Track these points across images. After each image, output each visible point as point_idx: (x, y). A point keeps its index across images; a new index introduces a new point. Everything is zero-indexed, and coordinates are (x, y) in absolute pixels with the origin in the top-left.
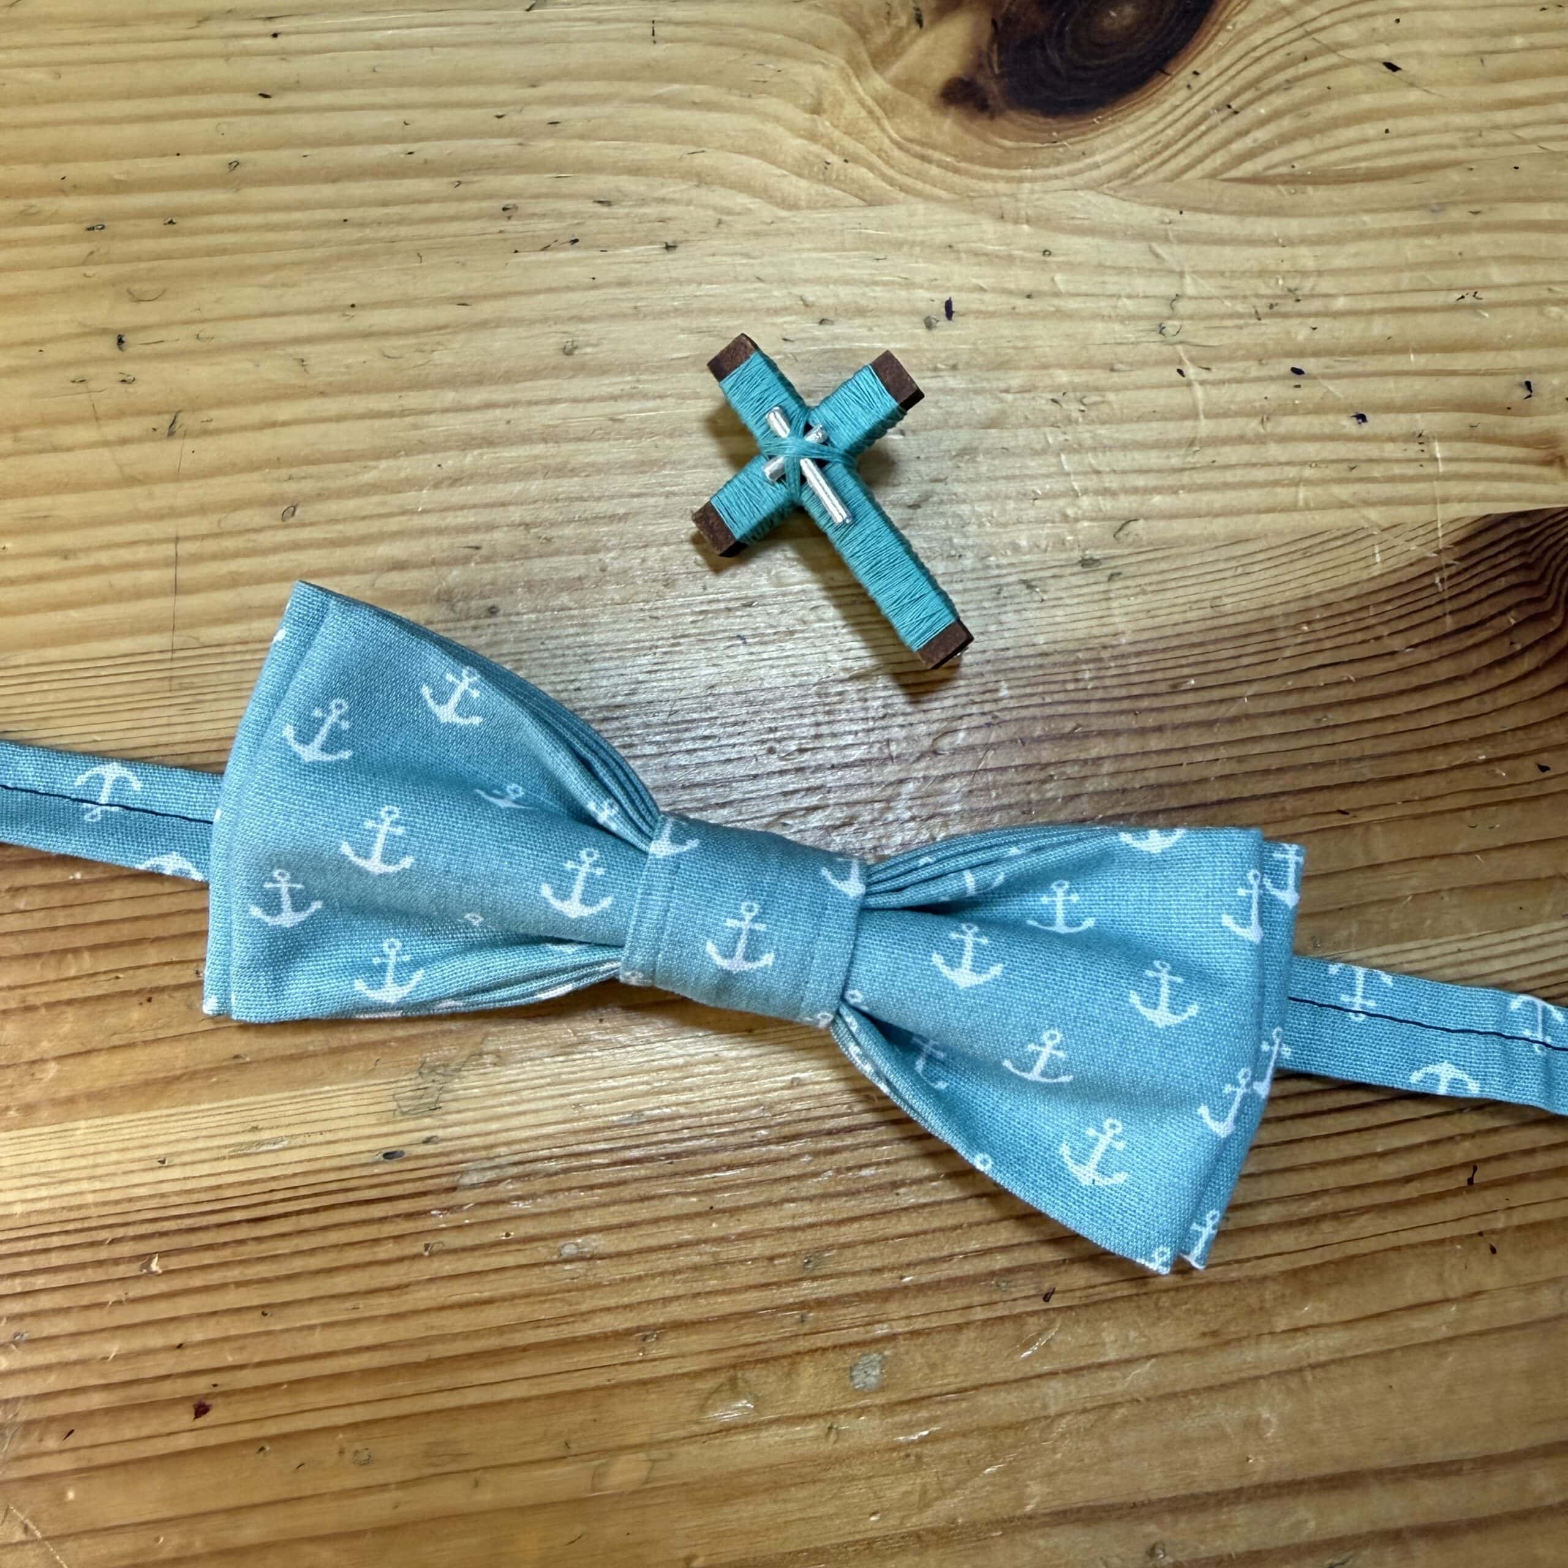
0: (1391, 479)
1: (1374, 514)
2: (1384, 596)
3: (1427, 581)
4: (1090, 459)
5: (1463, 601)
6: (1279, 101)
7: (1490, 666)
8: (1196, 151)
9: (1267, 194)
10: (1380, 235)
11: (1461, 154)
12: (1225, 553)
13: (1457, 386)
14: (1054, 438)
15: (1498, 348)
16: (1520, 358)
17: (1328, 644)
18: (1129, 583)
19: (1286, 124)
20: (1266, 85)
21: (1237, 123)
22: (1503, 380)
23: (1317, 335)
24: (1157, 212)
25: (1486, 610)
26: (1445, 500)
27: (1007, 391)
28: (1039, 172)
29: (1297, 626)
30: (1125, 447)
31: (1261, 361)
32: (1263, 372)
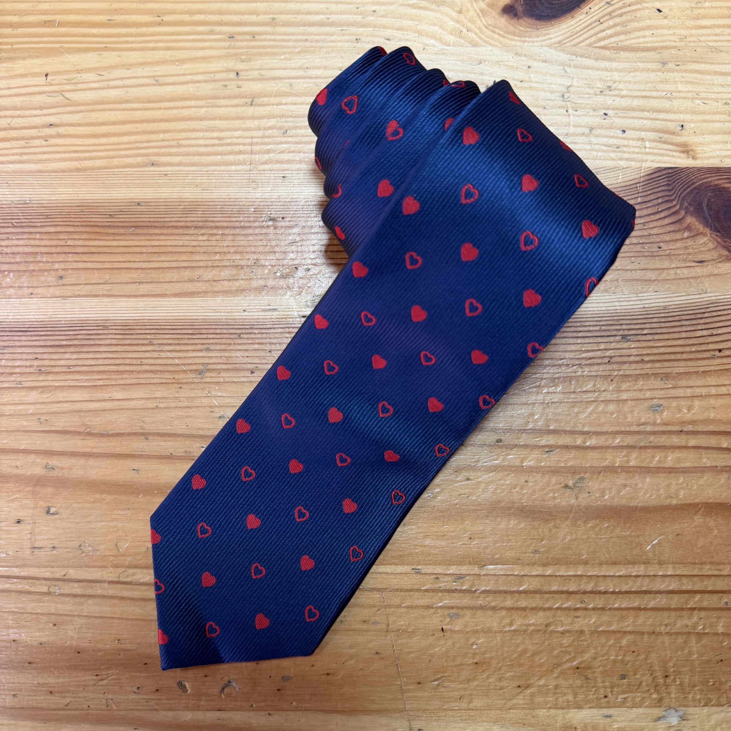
0: (630, 153)
1: (623, 163)
3: (635, 186)
5: (645, 194)
6: (618, 20)
7: (650, 215)
8: (585, 36)
9: (607, 53)
10: (643, 70)
11: (677, 44)
13: (658, 124)
15: (675, 113)
16: (682, 117)
19: (618, 29)
20: (614, 14)
21: (601, 27)
22: (674, 124)
23: (615, 103)
24: (568, 56)
25: (652, 197)
26: (646, 161)
28: (531, 39)
31: (594, 110)
32: (595, 113)
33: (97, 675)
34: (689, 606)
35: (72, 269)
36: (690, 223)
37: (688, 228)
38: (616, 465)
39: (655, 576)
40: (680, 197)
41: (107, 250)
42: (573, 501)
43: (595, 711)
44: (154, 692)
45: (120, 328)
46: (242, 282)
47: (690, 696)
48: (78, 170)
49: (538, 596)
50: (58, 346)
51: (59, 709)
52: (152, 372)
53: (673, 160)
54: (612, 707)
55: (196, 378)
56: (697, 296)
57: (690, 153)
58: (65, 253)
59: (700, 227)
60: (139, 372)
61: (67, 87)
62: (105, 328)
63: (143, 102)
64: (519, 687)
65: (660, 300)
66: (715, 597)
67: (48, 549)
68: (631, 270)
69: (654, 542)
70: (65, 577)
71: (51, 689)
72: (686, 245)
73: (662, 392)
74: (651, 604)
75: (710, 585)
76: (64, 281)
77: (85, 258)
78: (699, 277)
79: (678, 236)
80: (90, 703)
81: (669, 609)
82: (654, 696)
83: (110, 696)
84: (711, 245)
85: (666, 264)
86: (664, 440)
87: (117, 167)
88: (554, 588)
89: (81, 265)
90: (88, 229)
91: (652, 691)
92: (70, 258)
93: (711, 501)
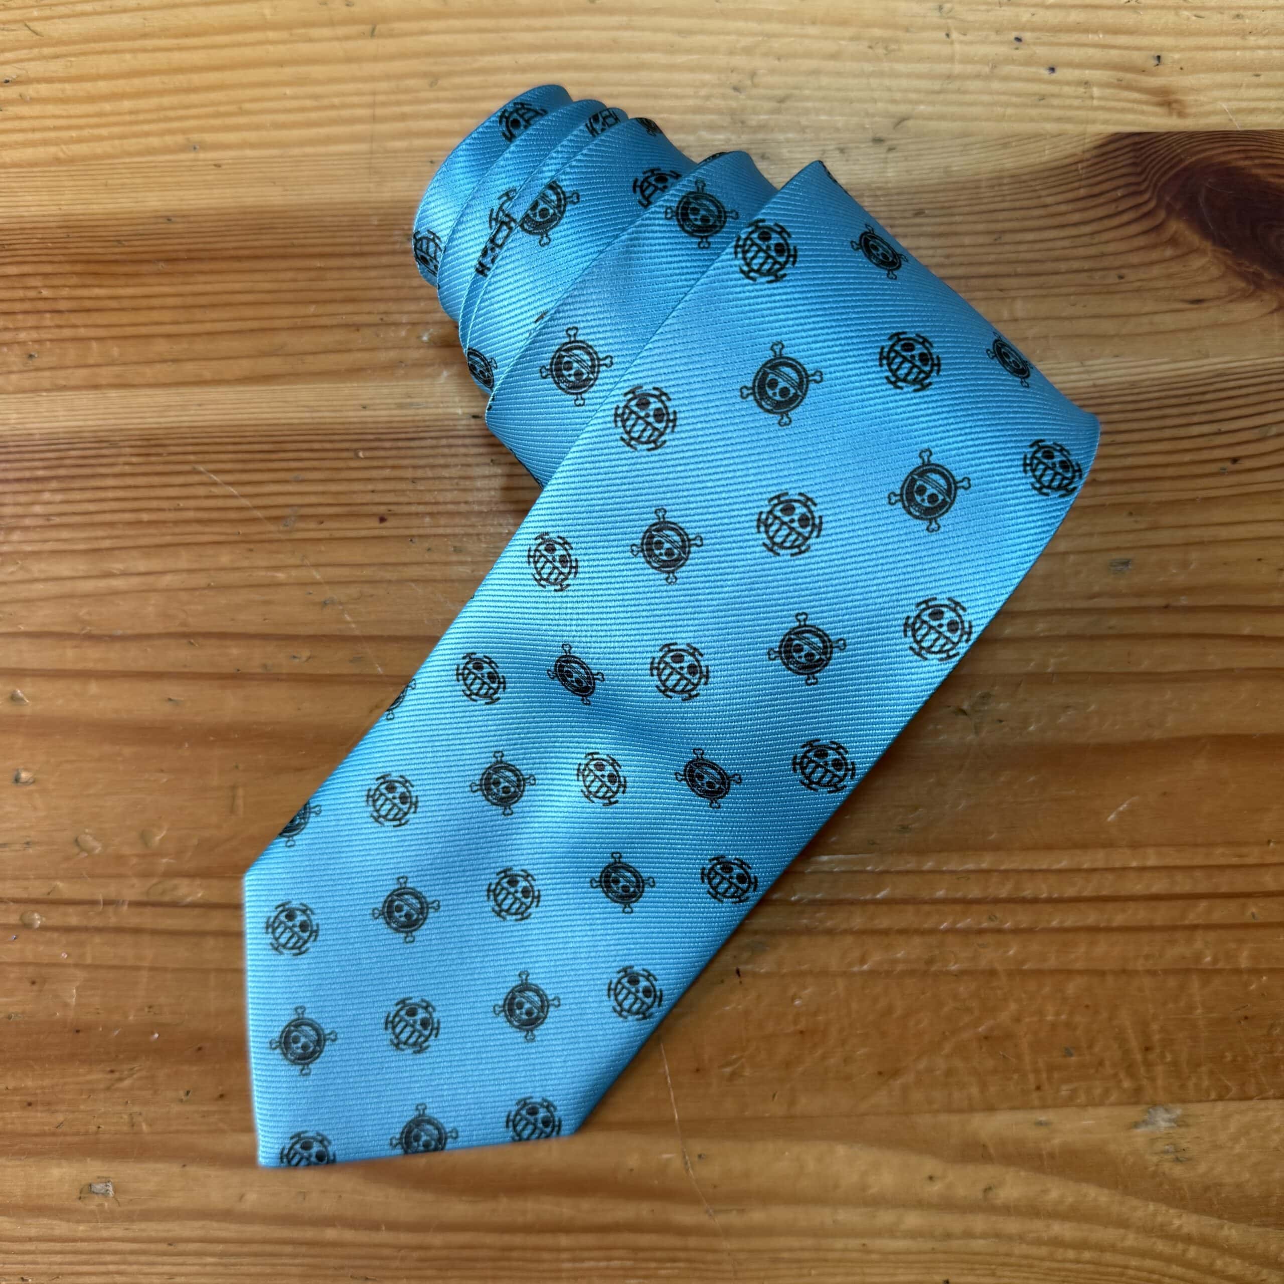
0: (1064, 107)
1: (1050, 127)
2: (1046, 174)
3: (1074, 167)
4: (887, 82)
5: (1094, 180)
7: (1101, 219)
12: (958, 141)
13: (1115, 55)
14: (868, 67)
15: (1146, 34)
16: (1158, 41)
17: (1008, 198)
18: (900, 154)
22: (1144, 54)
23: (1035, 19)
25: (1106, 186)
26: (1094, 122)
27: (843, 39)
29: (992, 186)
30: (909, 76)
31: (998, 32)
32: (998, 38)
33: (112, 1072)
34: (1187, 922)
35: (51, 340)
36: (1176, 232)
37: (1173, 241)
38: (1050, 670)
39: (1125, 869)
40: (1155, 185)
41: (114, 304)
42: (971, 737)
43: (1020, 1116)
44: (217, 1100)
45: (139, 443)
46: (359, 355)
47: (1191, 1084)
48: (58, 161)
49: (910, 908)
50: (29, 480)
51: (43, 1134)
52: (199, 521)
53: (1143, 118)
54: (1049, 1107)
55: (279, 532)
56: (1191, 364)
57: (1174, 106)
58: (38, 312)
59: (1194, 239)
60: (176, 523)
61: (36, 13)
62: (113, 444)
63: (176, 36)
64: (880, 1073)
65: (1123, 372)
66: (1233, 906)
67: (17, 847)
68: (1070, 318)
69: (1121, 809)
70: (51, 897)
71: (30, 1099)
72: (1171, 270)
73: (1131, 537)
74: (1119, 919)
75: (1224, 883)
76: (37, 362)
77: (74, 319)
78: (1193, 329)
79: (1155, 255)
80: (101, 1120)
81: (1151, 929)
82: (1127, 1084)
83: (136, 1109)
84: (1215, 271)
85: (1133, 306)
86: (1136, 624)
87: (130, 154)
88: (940, 894)
89: (67, 333)
90: (79, 268)
91: (1122, 1075)
92: (48, 320)
93: (1223, 731)
